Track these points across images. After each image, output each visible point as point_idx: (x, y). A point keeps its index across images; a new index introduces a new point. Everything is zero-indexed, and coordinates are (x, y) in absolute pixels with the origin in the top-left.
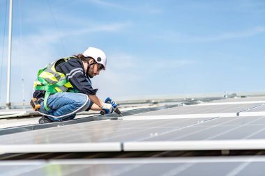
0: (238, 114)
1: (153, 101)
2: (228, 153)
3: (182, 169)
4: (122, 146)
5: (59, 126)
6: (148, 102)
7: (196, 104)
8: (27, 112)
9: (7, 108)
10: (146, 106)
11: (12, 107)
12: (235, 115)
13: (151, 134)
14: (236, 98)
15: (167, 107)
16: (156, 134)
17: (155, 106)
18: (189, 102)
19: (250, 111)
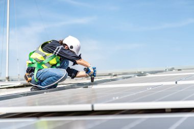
0: (176, 83)
1: (114, 74)
2: (170, 111)
3: (138, 123)
4: (93, 106)
5: (45, 93)
6: (110, 74)
7: (145, 75)
8: (21, 83)
9: (7, 81)
10: (109, 78)
11: (10, 80)
12: (174, 83)
13: (114, 98)
14: (174, 71)
15: (124, 78)
16: (117, 98)
17: (115, 77)
18: (140, 74)
19: (185, 80)
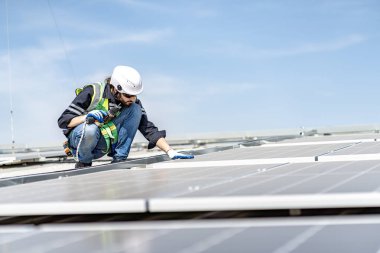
0: (316, 159)
1: (199, 142)
2: (299, 213)
3: (226, 236)
4: (147, 204)
5: (61, 177)
6: (192, 142)
7: (258, 145)
8: (17, 158)
12: (312, 159)
13: (190, 188)
14: (316, 136)
15: (217, 149)
16: (197, 188)
17: (201, 148)
18: (250, 142)
19: (334, 154)
